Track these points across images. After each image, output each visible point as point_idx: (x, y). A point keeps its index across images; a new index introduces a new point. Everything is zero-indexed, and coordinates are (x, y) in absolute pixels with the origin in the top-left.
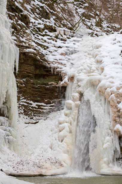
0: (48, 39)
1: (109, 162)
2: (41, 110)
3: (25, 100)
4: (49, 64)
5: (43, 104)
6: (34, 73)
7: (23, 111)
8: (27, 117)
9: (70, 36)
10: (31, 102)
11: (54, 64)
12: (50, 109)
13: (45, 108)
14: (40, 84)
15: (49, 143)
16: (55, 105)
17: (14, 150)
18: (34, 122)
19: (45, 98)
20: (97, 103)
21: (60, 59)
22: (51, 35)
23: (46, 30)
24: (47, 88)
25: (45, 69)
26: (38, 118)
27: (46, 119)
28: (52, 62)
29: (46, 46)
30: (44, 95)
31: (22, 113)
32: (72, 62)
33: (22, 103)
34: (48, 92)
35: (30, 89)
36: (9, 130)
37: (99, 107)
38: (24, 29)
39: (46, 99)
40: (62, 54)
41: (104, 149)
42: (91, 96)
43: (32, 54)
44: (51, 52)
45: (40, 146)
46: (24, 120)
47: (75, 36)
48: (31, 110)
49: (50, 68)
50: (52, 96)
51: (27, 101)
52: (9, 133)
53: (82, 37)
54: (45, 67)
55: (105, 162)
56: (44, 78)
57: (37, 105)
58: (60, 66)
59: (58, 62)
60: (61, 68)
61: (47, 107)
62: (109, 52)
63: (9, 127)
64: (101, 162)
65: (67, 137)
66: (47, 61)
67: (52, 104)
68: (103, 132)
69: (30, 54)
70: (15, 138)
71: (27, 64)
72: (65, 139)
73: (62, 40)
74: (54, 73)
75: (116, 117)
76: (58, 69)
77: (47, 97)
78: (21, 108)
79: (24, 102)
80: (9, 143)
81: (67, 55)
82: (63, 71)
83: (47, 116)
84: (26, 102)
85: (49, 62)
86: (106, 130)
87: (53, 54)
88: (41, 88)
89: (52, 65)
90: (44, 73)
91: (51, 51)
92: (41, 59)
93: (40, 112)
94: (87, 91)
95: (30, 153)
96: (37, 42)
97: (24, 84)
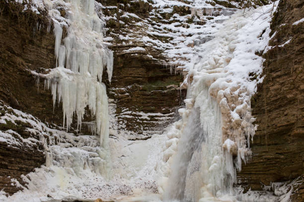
0: (176, 26)
1: (217, 189)
2: (154, 122)
3: (130, 112)
4: (167, 61)
5: (159, 114)
6: (146, 76)
7: (124, 126)
8: (133, 132)
9: (213, 15)
10: (141, 113)
11: (174, 61)
12: (168, 120)
13: (161, 118)
14: (154, 89)
15: (155, 163)
16: (175, 114)
17: (101, 173)
18: (144, 137)
19: (162, 106)
20: (209, 110)
21: (185, 52)
22: (181, 20)
23: (175, 15)
24: (165, 93)
25: (161, 70)
26: (150, 132)
27: (163, 132)
28: (172, 58)
29: (169, 37)
30: (160, 102)
31: (124, 129)
32: (200, 54)
33: (123, 116)
34: (166, 98)
35: (137, 97)
36: (97, 150)
37: (210, 116)
38: (134, 22)
39: (164, 106)
40: (189, 45)
41: (209, 172)
42: (203, 101)
43: (136, 54)
44: (176, 44)
45: (146, 167)
46: (126, 136)
47: (222, 13)
48: (140, 123)
49: (169, 66)
50: (173, 103)
51: (134, 113)
52: (96, 153)
53: (235, 12)
54: (161, 67)
55: (208, 189)
56: (162, 80)
57: (149, 116)
58: (182, 62)
59: (181, 58)
60: (183, 65)
61: (164, 118)
62: (248, 34)
63: (97, 147)
64: (203, 188)
65: (173, 156)
66: (164, 58)
67: (171, 114)
68: (212, 150)
69: (132, 55)
70: (104, 159)
71: (130, 67)
72: (170, 158)
73: (198, 23)
74: (173, 73)
75: (227, 129)
76: (179, 67)
77: (165, 105)
78: (121, 122)
79: (128, 114)
80: (93, 164)
81: (197, 45)
82: (185, 68)
83: (164, 129)
84: (131, 115)
85: (167, 60)
86: (215, 147)
87: (177, 46)
88: (155, 94)
89: (171, 63)
90: (160, 75)
91: (175, 42)
92: (154, 57)
93: (153, 125)
94: (199, 95)
95: (129, 175)
96: (154, 35)
97: (128, 92)
